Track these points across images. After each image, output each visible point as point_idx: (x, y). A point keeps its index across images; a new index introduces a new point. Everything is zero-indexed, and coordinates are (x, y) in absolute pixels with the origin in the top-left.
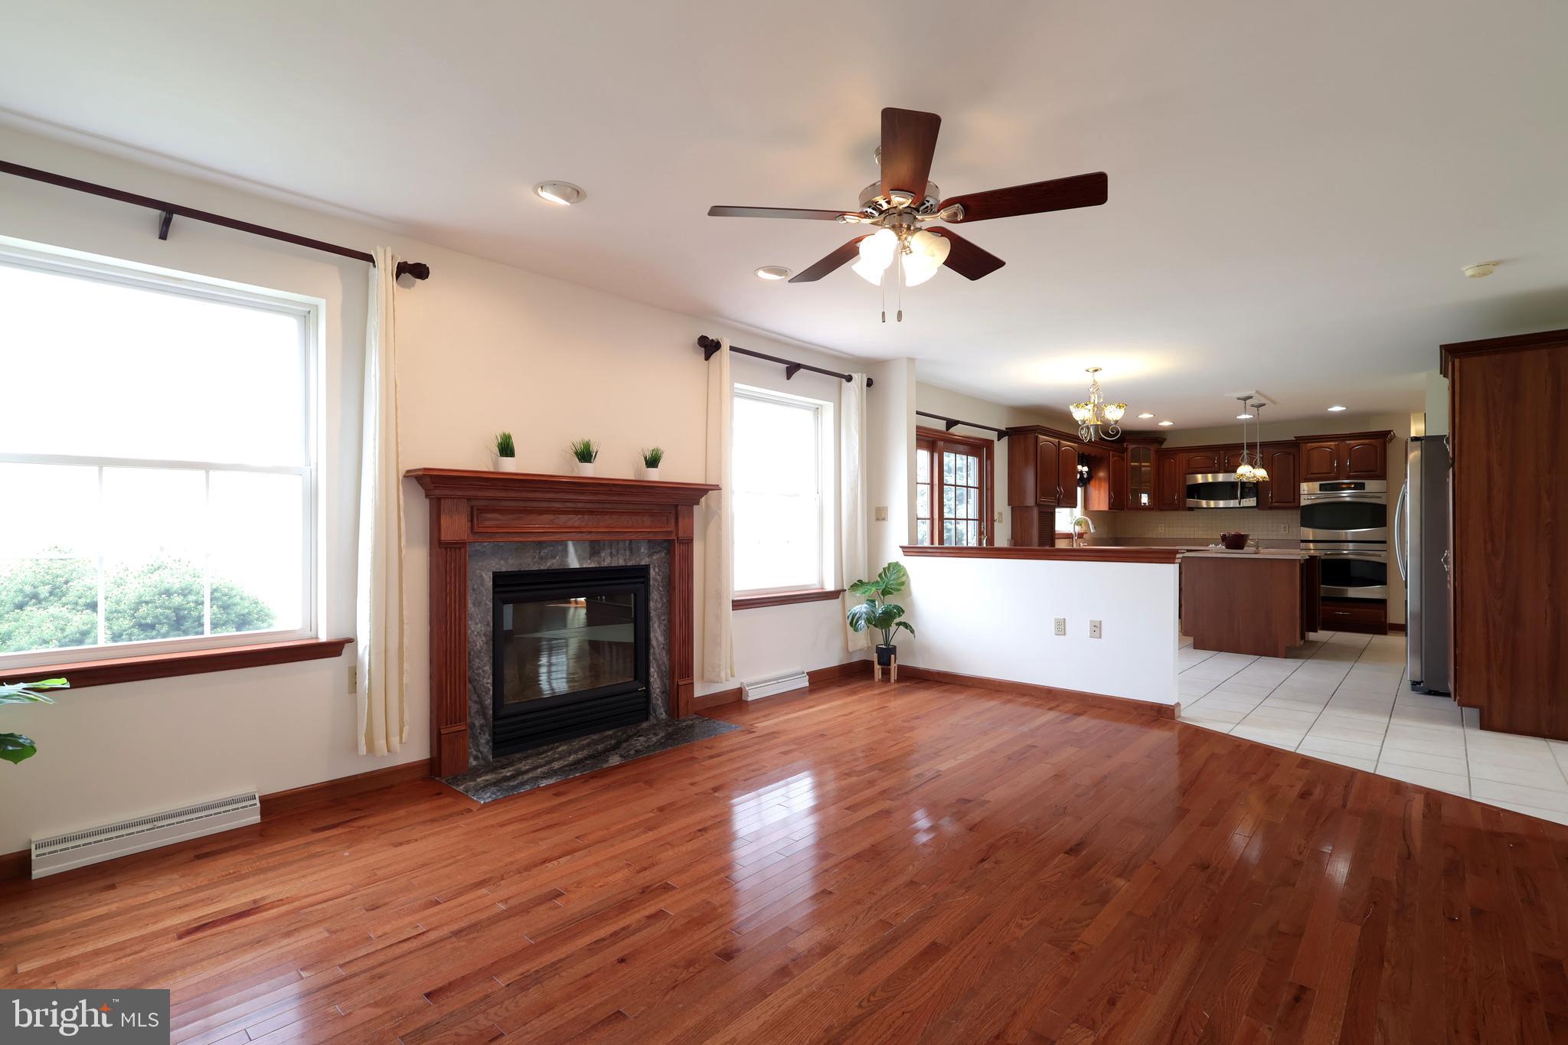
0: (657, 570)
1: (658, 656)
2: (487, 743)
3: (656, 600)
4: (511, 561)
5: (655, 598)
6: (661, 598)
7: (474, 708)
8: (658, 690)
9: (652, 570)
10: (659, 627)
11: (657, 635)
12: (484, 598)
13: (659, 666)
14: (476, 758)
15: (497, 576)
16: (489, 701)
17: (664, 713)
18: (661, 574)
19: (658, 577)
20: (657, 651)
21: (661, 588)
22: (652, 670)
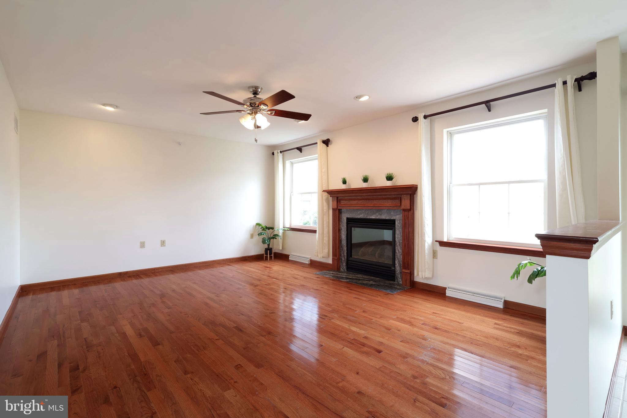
0: (398, 222)
1: (399, 257)
2: (345, 266)
3: (398, 234)
4: (350, 215)
5: (397, 233)
6: (400, 234)
7: (342, 255)
8: (399, 271)
9: (396, 222)
10: (399, 245)
11: (398, 248)
12: (344, 225)
13: (399, 261)
14: (343, 269)
15: (347, 219)
16: (345, 254)
17: (401, 282)
18: (400, 223)
19: (399, 225)
20: (398, 255)
21: (400, 229)
22: (396, 262)
